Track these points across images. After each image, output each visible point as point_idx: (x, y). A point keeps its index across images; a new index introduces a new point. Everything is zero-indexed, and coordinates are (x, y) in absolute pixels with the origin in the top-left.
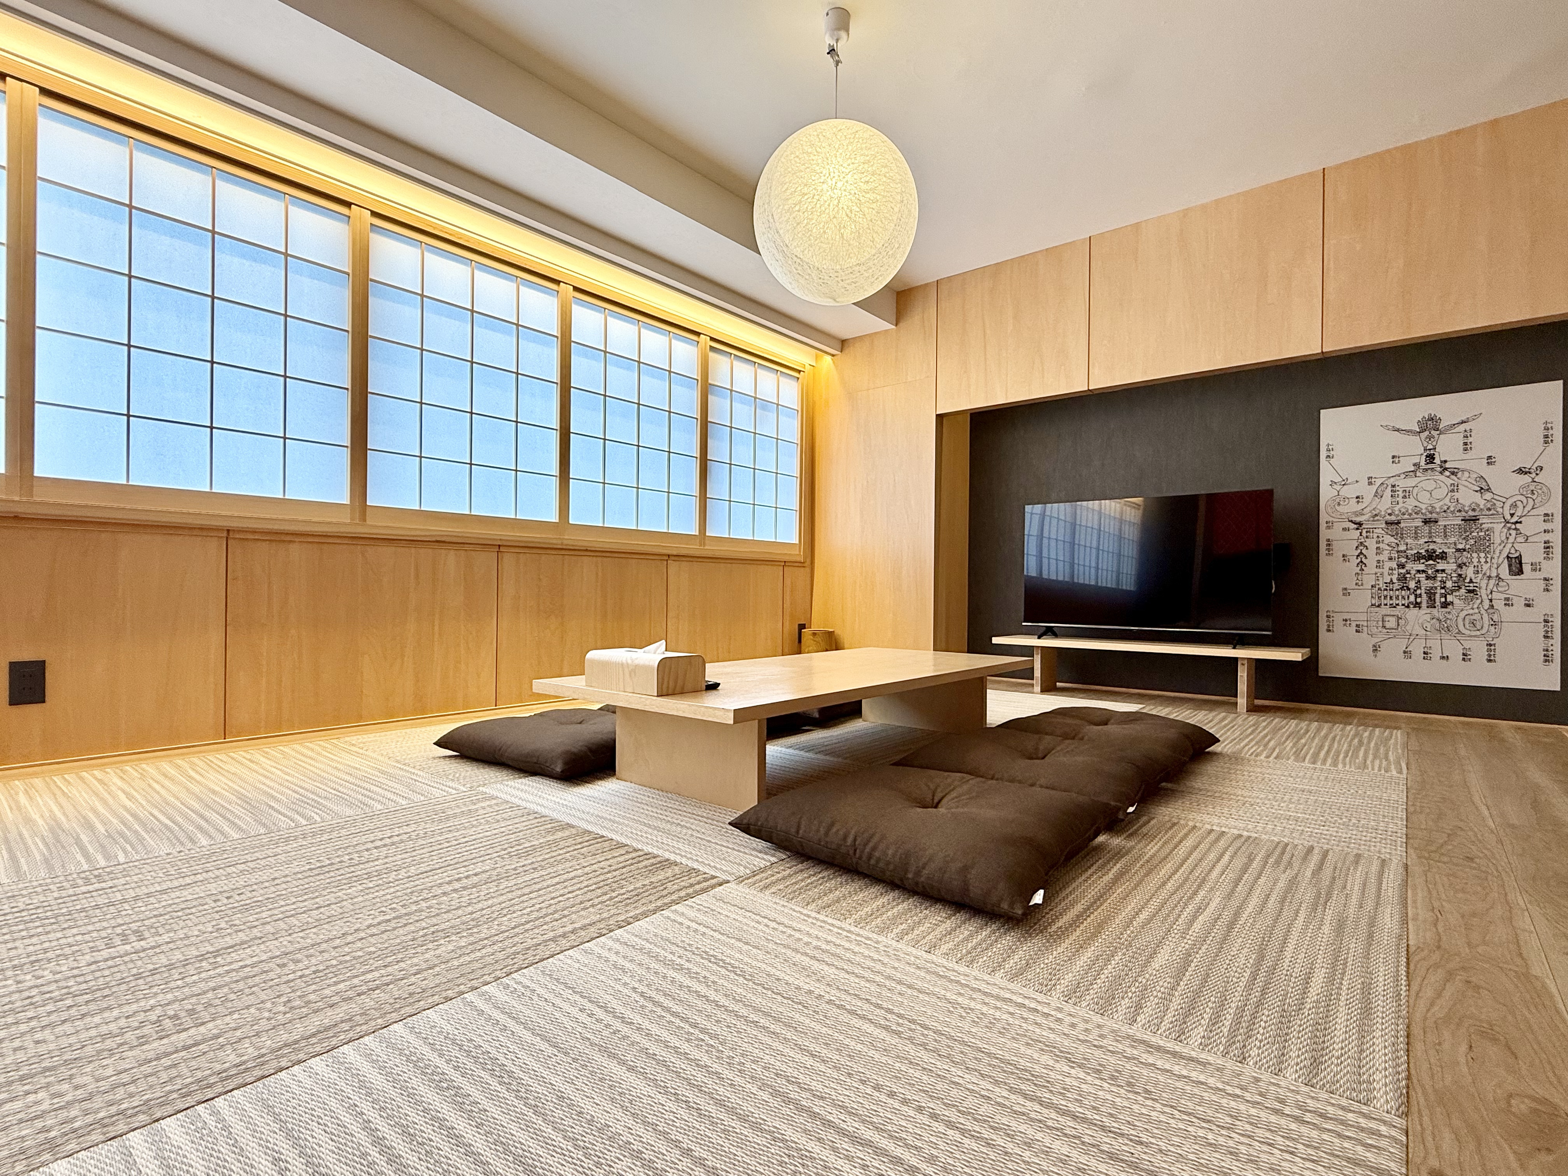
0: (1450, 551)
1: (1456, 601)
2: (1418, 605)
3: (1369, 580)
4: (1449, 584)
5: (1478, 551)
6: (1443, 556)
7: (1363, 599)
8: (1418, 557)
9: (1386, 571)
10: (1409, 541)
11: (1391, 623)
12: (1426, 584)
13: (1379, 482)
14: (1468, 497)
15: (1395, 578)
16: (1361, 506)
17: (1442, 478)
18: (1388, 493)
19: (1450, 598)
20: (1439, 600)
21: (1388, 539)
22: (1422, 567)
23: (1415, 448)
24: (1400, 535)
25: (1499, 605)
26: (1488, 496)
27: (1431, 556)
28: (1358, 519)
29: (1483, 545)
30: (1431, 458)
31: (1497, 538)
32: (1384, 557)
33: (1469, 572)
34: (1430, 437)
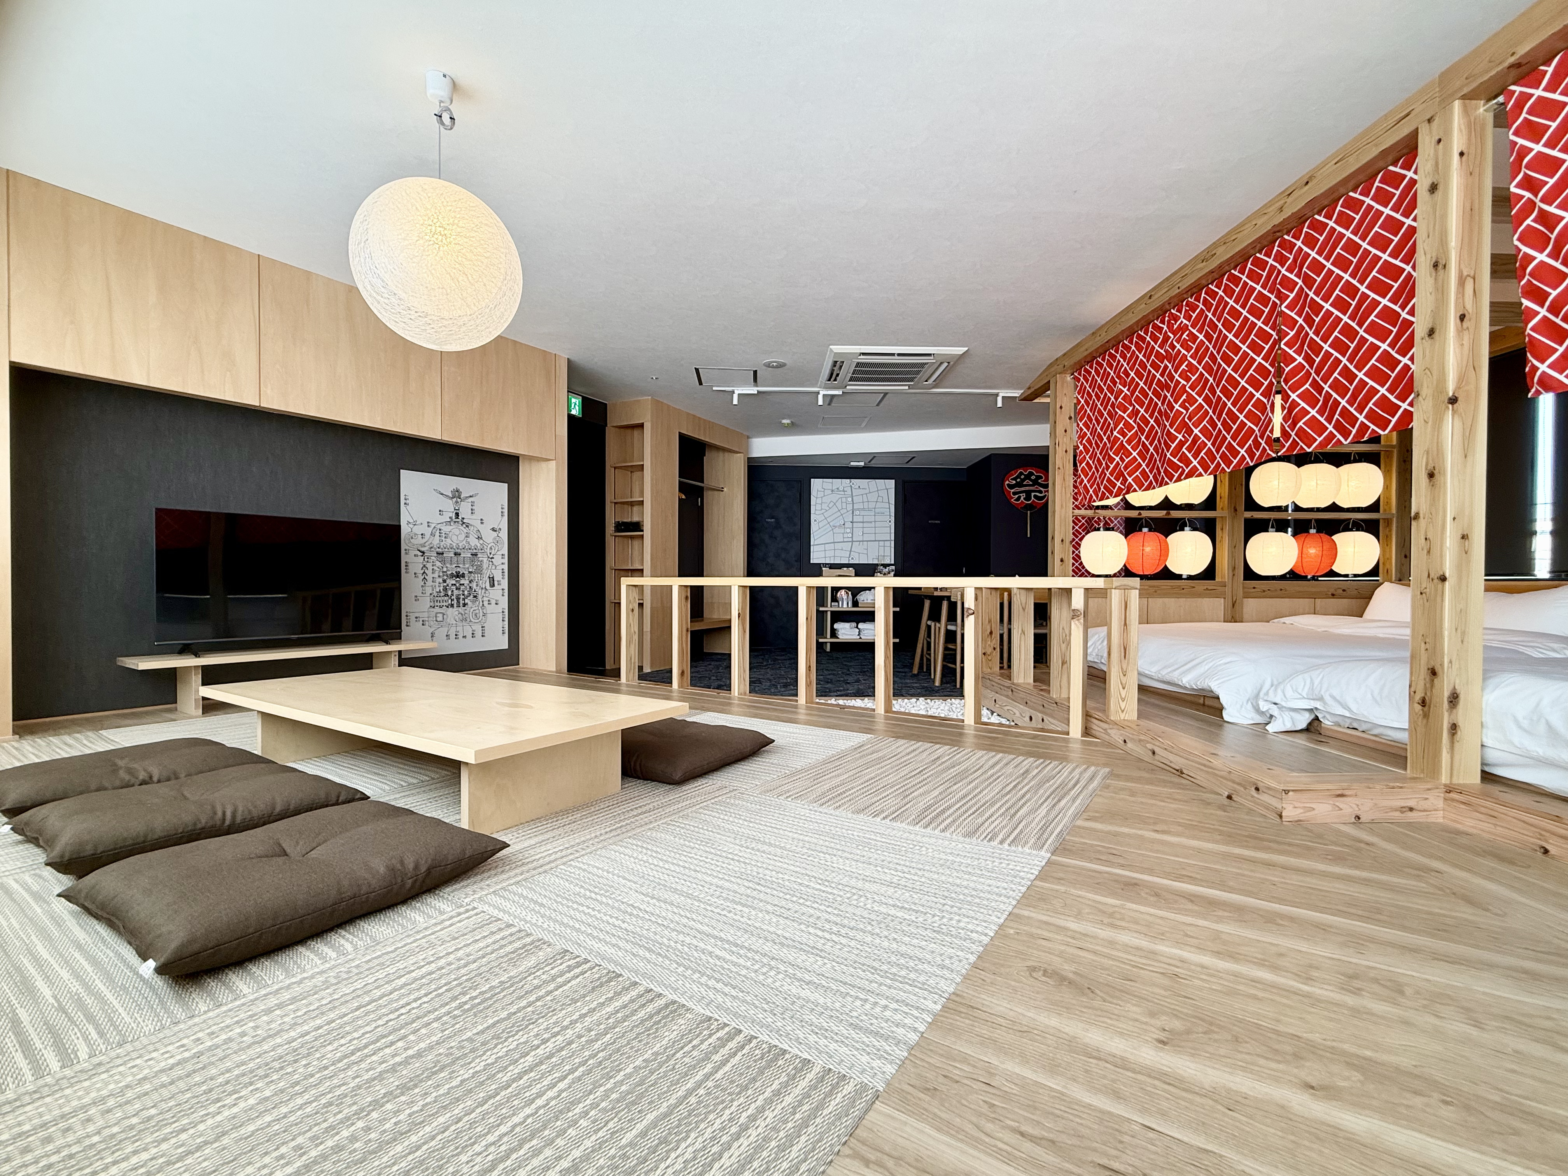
0: (466, 572)
1: (469, 603)
2: (452, 606)
3: (429, 590)
4: (466, 593)
5: (478, 573)
6: (463, 576)
7: (426, 602)
8: (452, 576)
9: (437, 584)
10: (448, 565)
11: (440, 618)
12: (456, 592)
13: (433, 526)
14: (474, 542)
15: (441, 588)
16: (424, 540)
17: (462, 528)
18: (437, 534)
19: (466, 601)
20: (462, 602)
21: (438, 564)
22: (454, 582)
23: (449, 506)
24: (443, 561)
25: (486, 603)
26: (481, 542)
27: (458, 575)
28: (422, 549)
29: (479, 570)
30: (457, 515)
31: (485, 566)
32: (436, 575)
33: (474, 585)
34: (457, 502)
